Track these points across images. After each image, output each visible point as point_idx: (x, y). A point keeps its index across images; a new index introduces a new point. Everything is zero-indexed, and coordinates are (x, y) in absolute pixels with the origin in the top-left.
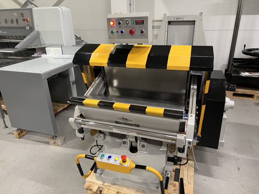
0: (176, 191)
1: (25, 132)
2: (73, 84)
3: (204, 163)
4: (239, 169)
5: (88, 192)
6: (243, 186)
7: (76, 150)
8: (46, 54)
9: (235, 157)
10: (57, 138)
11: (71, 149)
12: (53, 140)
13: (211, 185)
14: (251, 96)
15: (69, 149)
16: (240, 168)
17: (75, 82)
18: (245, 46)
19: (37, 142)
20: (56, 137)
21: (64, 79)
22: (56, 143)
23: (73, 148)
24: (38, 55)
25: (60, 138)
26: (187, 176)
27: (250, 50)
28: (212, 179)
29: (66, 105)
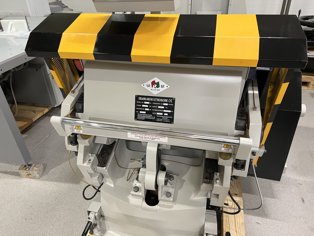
7: (63, 184)
8: (3, 31)
10: (32, 168)
11: (56, 183)
12: (26, 171)
15: (53, 183)
16: (305, 200)
18: (300, 12)
20: (30, 165)
21: (37, 70)
22: (30, 174)
23: (58, 181)
25: (37, 167)
26: (234, 225)
27: (307, 18)
29: (46, 110)
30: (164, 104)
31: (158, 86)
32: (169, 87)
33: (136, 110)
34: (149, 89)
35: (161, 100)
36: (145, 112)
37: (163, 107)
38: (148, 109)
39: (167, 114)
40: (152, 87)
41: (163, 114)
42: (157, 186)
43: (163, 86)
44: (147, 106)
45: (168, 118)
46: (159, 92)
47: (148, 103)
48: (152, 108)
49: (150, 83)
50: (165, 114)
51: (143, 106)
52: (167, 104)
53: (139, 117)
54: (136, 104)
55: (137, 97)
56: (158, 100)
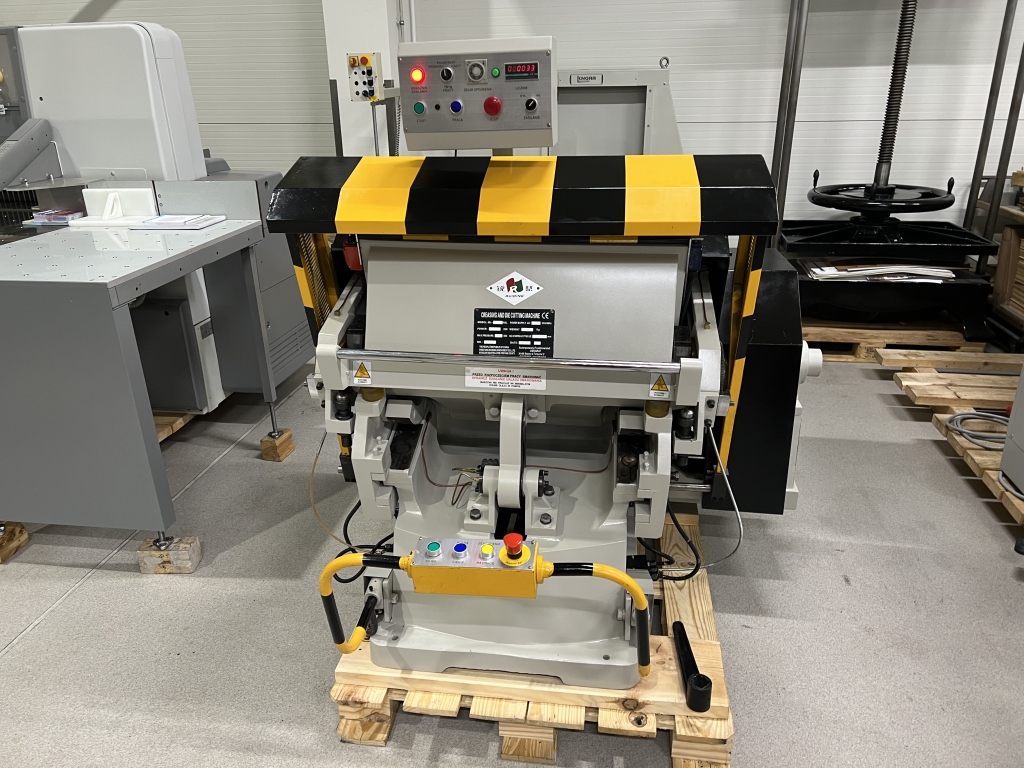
0: (666, 666)
1: (25, 536)
2: (204, 335)
3: (734, 575)
4: (847, 580)
5: (342, 717)
6: (869, 631)
8: (85, 215)
9: (831, 543)
10: (173, 545)
12: (157, 554)
13: (768, 641)
14: (848, 348)
15: (230, 580)
16: (852, 578)
17: (210, 325)
18: (816, 175)
19: (87, 570)
20: (167, 539)
21: (167, 314)
22: (169, 562)
23: (244, 576)
24: (49, 220)
25: (187, 543)
26: (691, 617)
27: (836, 189)
28: (769, 619)
29: (178, 422)
30: (534, 323)
31: (520, 289)
32: (541, 288)
33: (476, 339)
34: (502, 295)
35: (528, 316)
36: (494, 342)
37: (531, 330)
38: (500, 336)
39: (539, 343)
40: (509, 290)
41: (532, 343)
42: (522, 498)
43: (529, 289)
44: (499, 329)
45: (543, 351)
46: (522, 299)
47: (501, 323)
48: (508, 333)
49: (503, 282)
50: (536, 343)
51: (491, 329)
52: (538, 323)
53: (481, 350)
54: (476, 325)
55: (478, 313)
56: (521, 316)
